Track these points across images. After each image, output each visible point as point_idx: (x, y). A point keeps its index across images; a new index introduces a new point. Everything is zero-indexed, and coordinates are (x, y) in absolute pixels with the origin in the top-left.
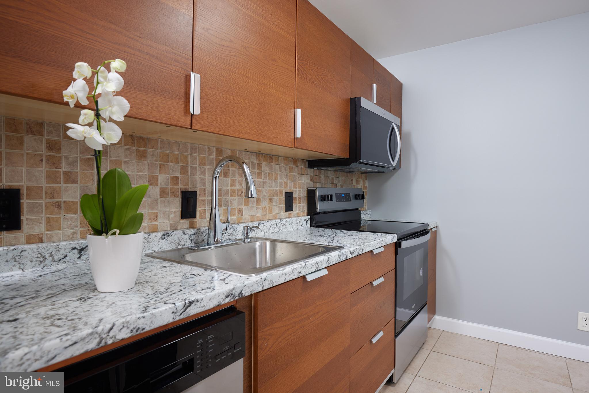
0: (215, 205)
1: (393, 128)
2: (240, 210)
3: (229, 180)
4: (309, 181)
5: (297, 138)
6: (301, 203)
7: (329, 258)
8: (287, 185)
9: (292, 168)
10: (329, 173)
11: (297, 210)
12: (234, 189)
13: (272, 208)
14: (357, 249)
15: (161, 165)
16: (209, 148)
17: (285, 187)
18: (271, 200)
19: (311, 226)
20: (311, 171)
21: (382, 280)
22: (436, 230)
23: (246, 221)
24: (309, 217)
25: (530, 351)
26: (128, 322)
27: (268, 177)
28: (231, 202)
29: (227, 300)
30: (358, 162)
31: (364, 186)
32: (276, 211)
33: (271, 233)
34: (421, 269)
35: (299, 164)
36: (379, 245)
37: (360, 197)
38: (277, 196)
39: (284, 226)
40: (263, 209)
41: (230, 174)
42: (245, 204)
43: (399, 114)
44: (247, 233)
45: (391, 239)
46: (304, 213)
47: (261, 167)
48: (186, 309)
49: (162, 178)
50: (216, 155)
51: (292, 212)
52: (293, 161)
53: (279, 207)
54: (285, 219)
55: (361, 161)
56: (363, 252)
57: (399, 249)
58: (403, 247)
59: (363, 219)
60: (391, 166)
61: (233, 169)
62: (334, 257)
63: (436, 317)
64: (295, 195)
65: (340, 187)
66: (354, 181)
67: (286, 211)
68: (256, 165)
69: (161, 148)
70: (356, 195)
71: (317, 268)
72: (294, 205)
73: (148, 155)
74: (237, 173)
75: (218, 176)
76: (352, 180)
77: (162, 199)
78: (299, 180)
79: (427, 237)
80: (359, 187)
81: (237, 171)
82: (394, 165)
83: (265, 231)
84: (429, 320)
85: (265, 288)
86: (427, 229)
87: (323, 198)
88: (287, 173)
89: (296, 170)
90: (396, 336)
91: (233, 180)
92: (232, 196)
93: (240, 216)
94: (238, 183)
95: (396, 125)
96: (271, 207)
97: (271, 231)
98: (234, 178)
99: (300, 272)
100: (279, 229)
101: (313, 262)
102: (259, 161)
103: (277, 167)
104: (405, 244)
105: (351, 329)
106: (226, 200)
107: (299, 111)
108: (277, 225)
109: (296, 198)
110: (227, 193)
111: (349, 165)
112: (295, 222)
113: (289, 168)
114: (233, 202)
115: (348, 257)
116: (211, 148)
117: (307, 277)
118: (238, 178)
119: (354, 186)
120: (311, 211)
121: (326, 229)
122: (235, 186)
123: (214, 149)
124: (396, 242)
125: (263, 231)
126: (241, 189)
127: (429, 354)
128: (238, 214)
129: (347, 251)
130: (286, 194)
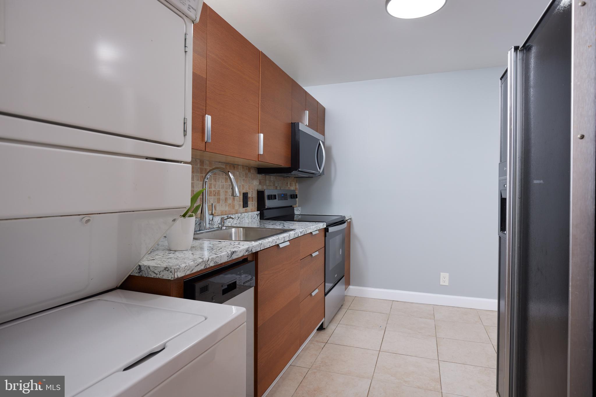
0: (206, 202)
1: (320, 144)
4: (258, 184)
5: (260, 154)
6: (253, 201)
7: (289, 235)
8: (244, 187)
9: (247, 174)
10: (272, 177)
11: (251, 206)
12: (211, 191)
13: (234, 205)
14: (303, 230)
16: (196, 160)
17: (243, 189)
19: (260, 219)
20: (260, 176)
21: (317, 253)
22: (350, 221)
23: (218, 215)
24: (259, 212)
25: (412, 303)
26: (213, 258)
29: (247, 253)
30: (297, 171)
31: (295, 188)
32: (237, 207)
34: (341, 249)
35: (252, 171)
36: (316, 229)
37: (294, 196)
39: (243, 218)
42: (217, 202)
43: (323, 133)
44: (224, 223)
45: (322, 225)
46: (255, 209)
48: (232, 255)
50: (200, 165)
51: (248, 208)
52: (248, 168)
53: (239, 204)
54: (244, 214)
55: (300, 170)
56: (307, 233)
57: (327, 233)
58: (330, 231)
59: (296, 214)
60: (318, 173)
62: (292, 235)
63: (351, 287)
64: (249, 195)
65: (279, 189)
66: (289, 184)
67: (243, 207)
70: (291, 195)
71: (284, 240)
72: (249, 203)
74: (213, 179)
75: (207, 181)
76: (287, 183)
78: (252, 183)
79: (345, 225)
80: (292, 189)
82: (321, 172)
83: (231, 222)
84: (346, 289)
85: (261, 249)
86: (344, 220)
87: (271, 197)
88: (244, 178)
89: (250, 175)
90: (326, 295)
91: (210, 183)
94: (214, 186)
95: (322, 141)
97: (235, 222)
98: (211, 183)
99: (276, 242)
100: (240, 221)
101: (282, 236)
103: (238, 173)
104: (331, 229)
105: (300, 283)
107: (262, 135)
108: (239, 218)
109: (250, 197)
111: (290, 173)
112: (250, 216)
113: (246, 174)
114: (210, 200)
115: (299, 236)
116: (197, 160)
117: (280, 245)
119: (289, 188)
120: (261, 207)
121: (273, 221)
124: (325, 228)
125: (230, 222)
126: (215, 191)
127: (347, 311)
129: (298, 231)
130: (244, 195)
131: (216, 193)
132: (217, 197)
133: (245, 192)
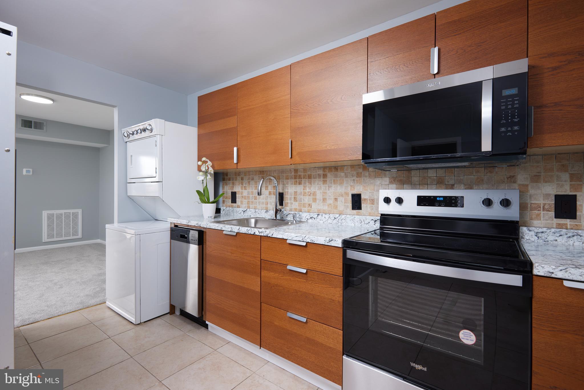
2: (309, 205)
3: (302, 186)
8: (354, 188)
9: (360, 174)
12: (305, 192)
13: (337, 206)
15: (269, 181)
17: (352, 190)
18: (336, 199)
23: (314, 212)
27: (333, 183)
28: (303, 200)
32: (341, 207)
33: (330, 223)
38: (343, 196)
40: (328, 205)
41: (303, 183)
42: (313, 201)
47: (327, 176)
50: (294, 173)
51: (360, 211)
53: (345, 205)
61: (304, 179)
68: (322, 175)
72: (363, 205)
77: (270, 196)
81: (307, 181)
88: (355, 178)
91: (305, 186)
92: (304, 196)
93: (309, 208)
94: (308, 187)
96: (336, 204)
97: (330, 221)
102: (324, 172)
103: (343, 174)
106: (300, 198)
108: (335, 218)
109: (365, 199)
110: (301, 194)
113: (357, 174)
114: (304, 199)
116: (291, 170)
118: (308, 185)
122: (306, 189)
123: (293, 170)
126: (310, 192)
130: (353, 196)
131: (311, 194)
132: (313, 197)
133: (356, 193)
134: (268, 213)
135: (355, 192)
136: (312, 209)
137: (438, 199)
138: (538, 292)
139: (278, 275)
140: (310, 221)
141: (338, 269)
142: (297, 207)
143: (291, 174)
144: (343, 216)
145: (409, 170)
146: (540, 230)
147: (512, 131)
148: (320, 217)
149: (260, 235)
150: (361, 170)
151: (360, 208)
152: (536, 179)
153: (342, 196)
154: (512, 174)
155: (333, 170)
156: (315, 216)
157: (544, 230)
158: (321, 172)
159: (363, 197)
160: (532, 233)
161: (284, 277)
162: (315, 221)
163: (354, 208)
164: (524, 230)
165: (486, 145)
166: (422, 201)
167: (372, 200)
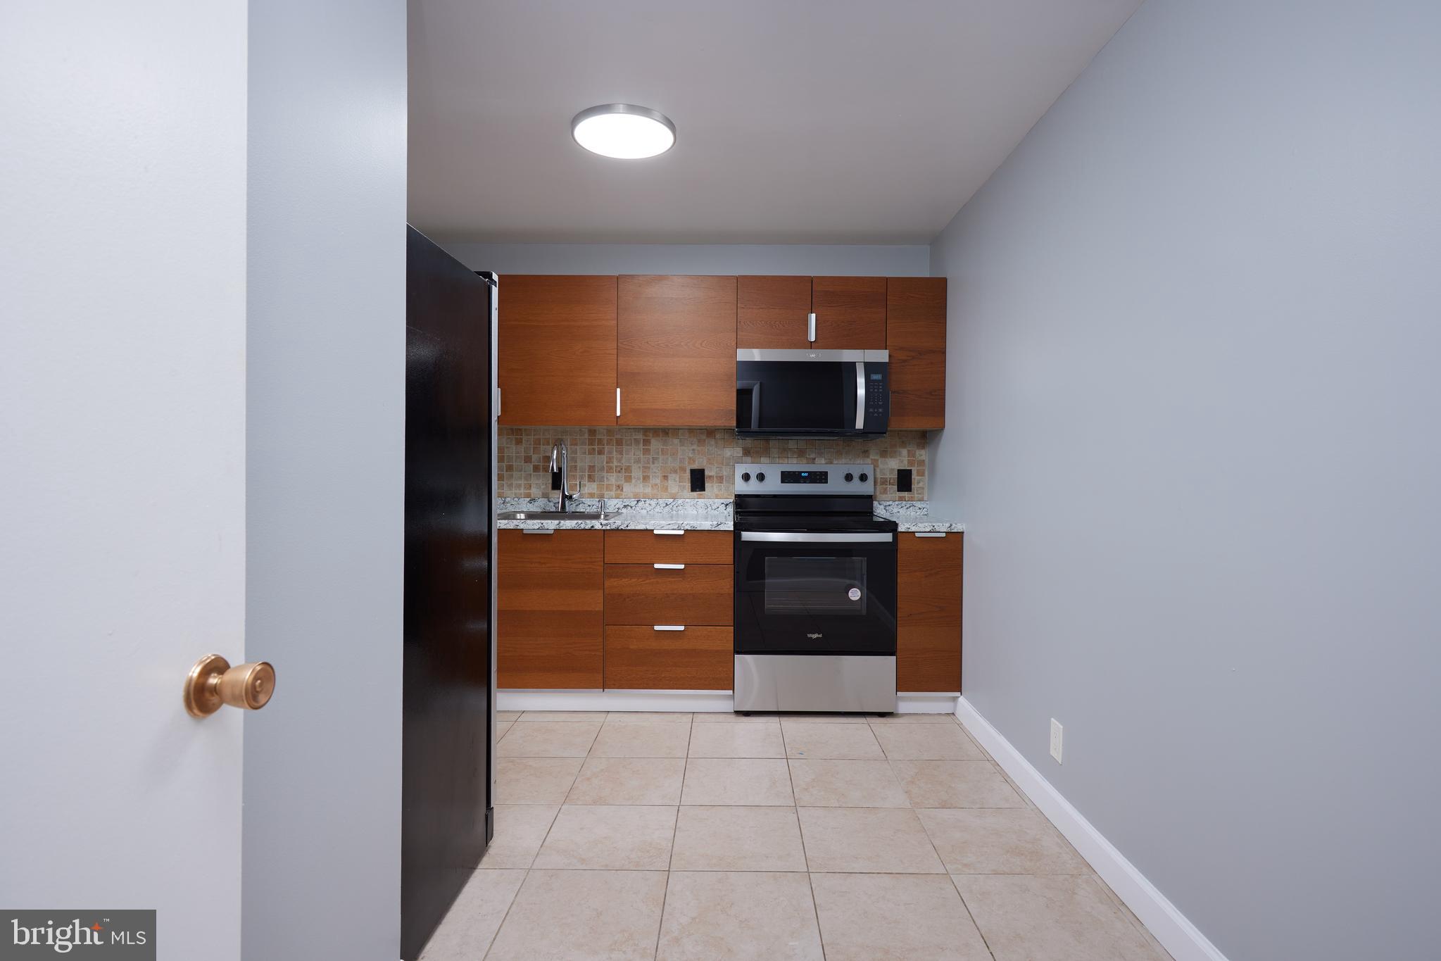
2: (618, 486)
3: (604, 457)
6: (720, 483)
8: (694, 461)
9: (705, 441)
11: (712, 491)
12: (610, 466)
13: (667, 486)
15: (534, 447)
17: (690, 463)
18: (665, 477)
27: (660, 453)
28: (607, 478)
32: (674, 489)
33: (658, 512)
35: (717, 436)
38: (677, 473)
39: (680, 507)
40: (652, 487)
41: (605, 452)
42: (625, 481)
47: (650, 443)
49: (535, 457)
50: (589, 435)
51: (703, 492)
52: (704, 432)
53: (681, 486)
54: (687, 500)
56: (629, 528)
61: (609, 447)
64: (711, 473)
68: (642, 440)
69: (534, 435)
72: (706, 485)
73: (524, 441)
74: (615, 451)
77: (535, 473)
78: (719, 455)
81: (614, 448)
88: (695, 447)
89: (714, 443)
91: (609, 456)
92: (607, 472)
93: (620, 492)
94: (617, 460)
97: (656, 510)
100: (671, 509)
102: (646, 436)
103: (676, 441)
106: (601, 476)
108: (667, 505)
109: (710, 477)
112: (704, 504)
118: (616, 454)
122: (613, 462)
126: (620, 466)
128: (616, 490)
130: (693, 471)
131: (622, 469)
132: (625, 474)
133: (696, 468)
134: (536, 504)
135: (696, 466)
136: (624, 494)
137: (803, 474)
138: (902, 545)
139: (636, 580)
140: (624, 511)
141: (727, 555)
142: (595, 491)
143: (583, 437)
144: (680, 501)
145: (767, 440)
146: (888, 503)
147: (879, 413)
148: (640, 504)
149: (604, 528)
150: (704, 437)
151: (703, 489)
152: (884, 454)
153: (675, 472)
154: (866, 449)
155: (661, 433)
156: (633, 503)
157: (891, 503)
158: (640, 436)
159: (707, 473)
160: (882, 507)
161: (647, 581)
162: (632, 511)
163: (693, 489)
164: (875, 503)
165: (860, 424)
166: (787, 477)
167: (720, 477)
